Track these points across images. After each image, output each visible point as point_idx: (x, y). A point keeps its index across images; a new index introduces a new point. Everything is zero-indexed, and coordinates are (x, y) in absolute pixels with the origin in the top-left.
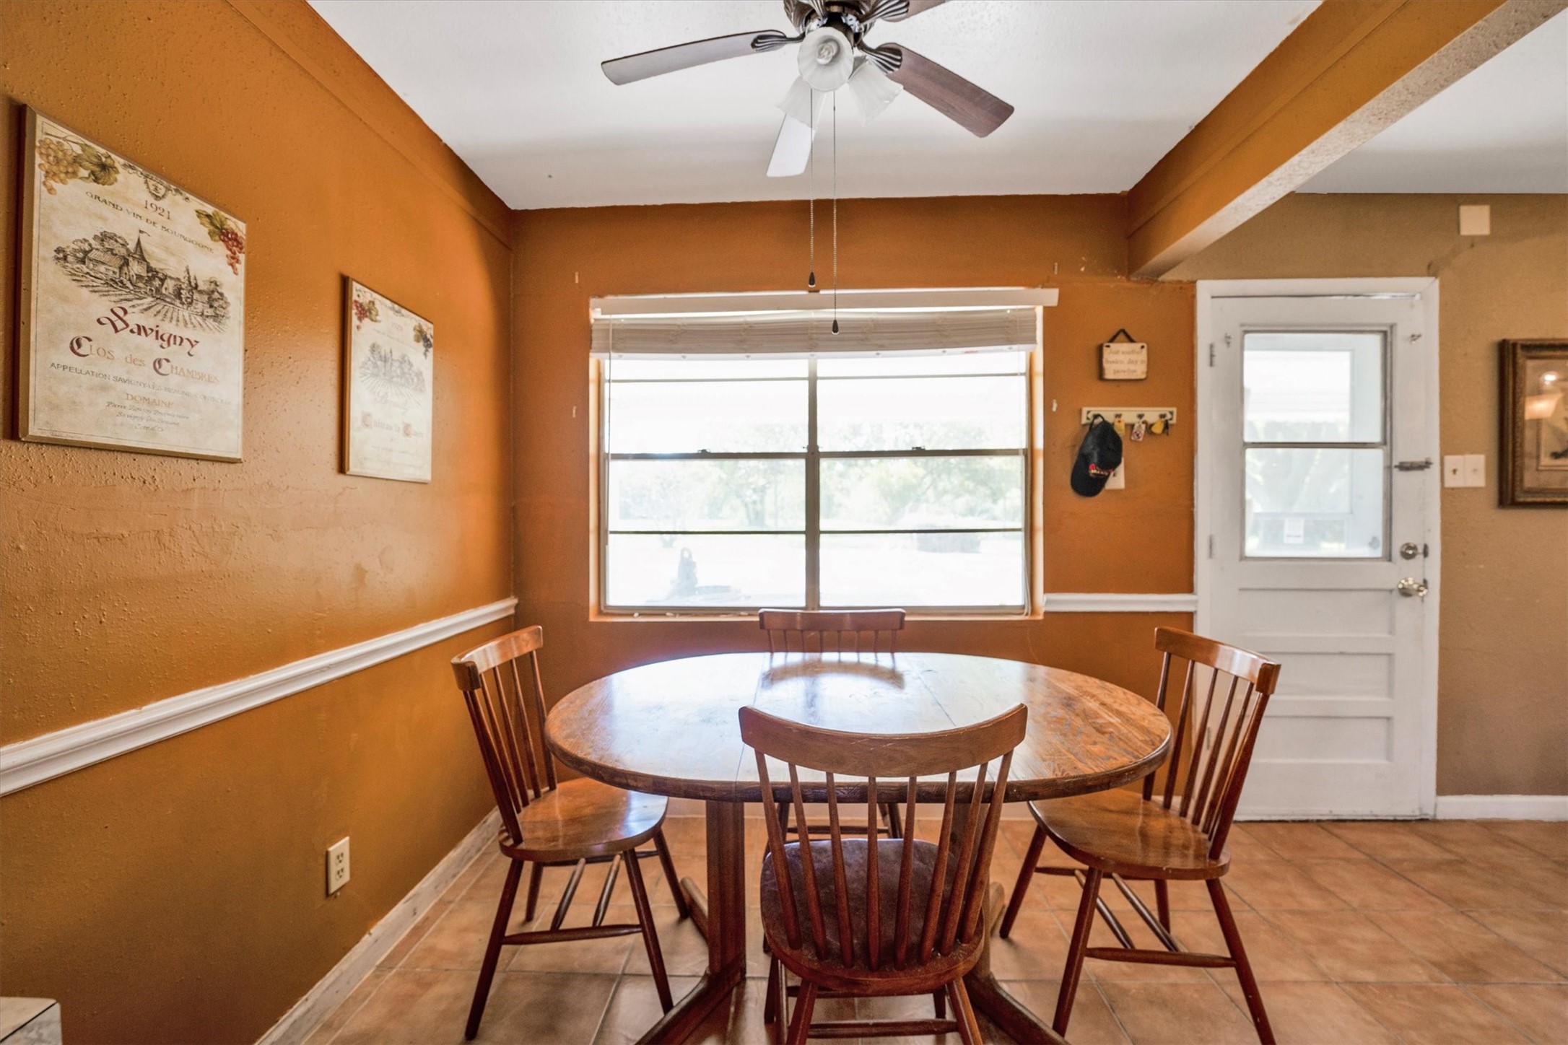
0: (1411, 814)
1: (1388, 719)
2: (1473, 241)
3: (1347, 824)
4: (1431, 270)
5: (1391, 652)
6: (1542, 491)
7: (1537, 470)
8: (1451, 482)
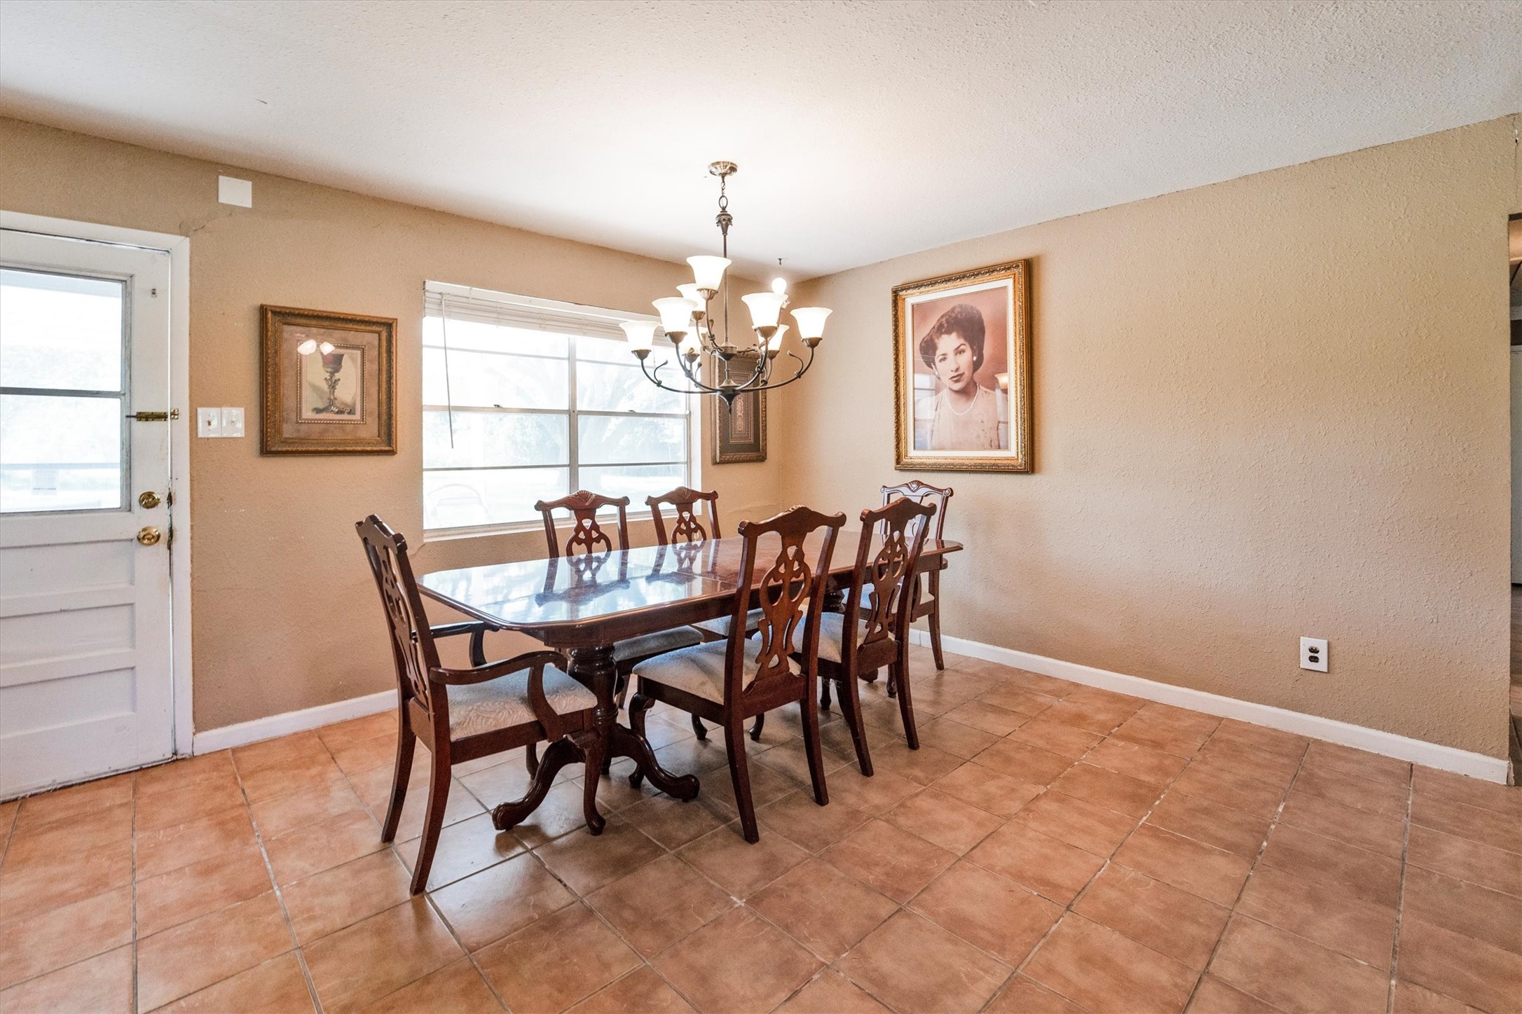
0: (162, 758)
1: (133, 668)
2: (232, 210)
3: (74, 788)
4: (182, 230)
5: (132, 602)
6: (302, 440)
7: (297, 422)
8: (202, 432)
